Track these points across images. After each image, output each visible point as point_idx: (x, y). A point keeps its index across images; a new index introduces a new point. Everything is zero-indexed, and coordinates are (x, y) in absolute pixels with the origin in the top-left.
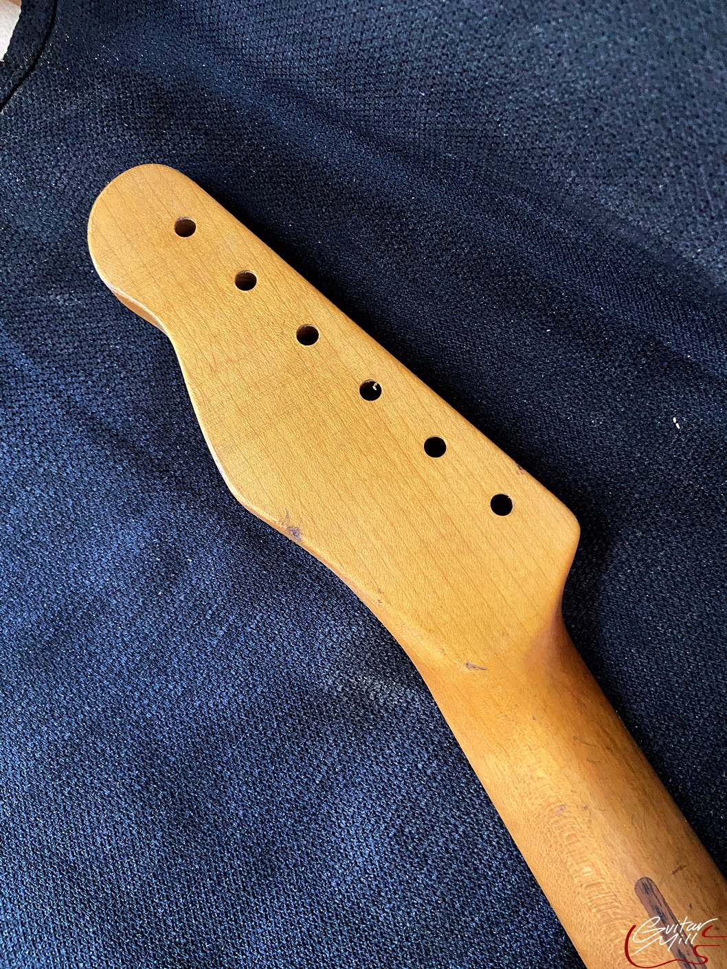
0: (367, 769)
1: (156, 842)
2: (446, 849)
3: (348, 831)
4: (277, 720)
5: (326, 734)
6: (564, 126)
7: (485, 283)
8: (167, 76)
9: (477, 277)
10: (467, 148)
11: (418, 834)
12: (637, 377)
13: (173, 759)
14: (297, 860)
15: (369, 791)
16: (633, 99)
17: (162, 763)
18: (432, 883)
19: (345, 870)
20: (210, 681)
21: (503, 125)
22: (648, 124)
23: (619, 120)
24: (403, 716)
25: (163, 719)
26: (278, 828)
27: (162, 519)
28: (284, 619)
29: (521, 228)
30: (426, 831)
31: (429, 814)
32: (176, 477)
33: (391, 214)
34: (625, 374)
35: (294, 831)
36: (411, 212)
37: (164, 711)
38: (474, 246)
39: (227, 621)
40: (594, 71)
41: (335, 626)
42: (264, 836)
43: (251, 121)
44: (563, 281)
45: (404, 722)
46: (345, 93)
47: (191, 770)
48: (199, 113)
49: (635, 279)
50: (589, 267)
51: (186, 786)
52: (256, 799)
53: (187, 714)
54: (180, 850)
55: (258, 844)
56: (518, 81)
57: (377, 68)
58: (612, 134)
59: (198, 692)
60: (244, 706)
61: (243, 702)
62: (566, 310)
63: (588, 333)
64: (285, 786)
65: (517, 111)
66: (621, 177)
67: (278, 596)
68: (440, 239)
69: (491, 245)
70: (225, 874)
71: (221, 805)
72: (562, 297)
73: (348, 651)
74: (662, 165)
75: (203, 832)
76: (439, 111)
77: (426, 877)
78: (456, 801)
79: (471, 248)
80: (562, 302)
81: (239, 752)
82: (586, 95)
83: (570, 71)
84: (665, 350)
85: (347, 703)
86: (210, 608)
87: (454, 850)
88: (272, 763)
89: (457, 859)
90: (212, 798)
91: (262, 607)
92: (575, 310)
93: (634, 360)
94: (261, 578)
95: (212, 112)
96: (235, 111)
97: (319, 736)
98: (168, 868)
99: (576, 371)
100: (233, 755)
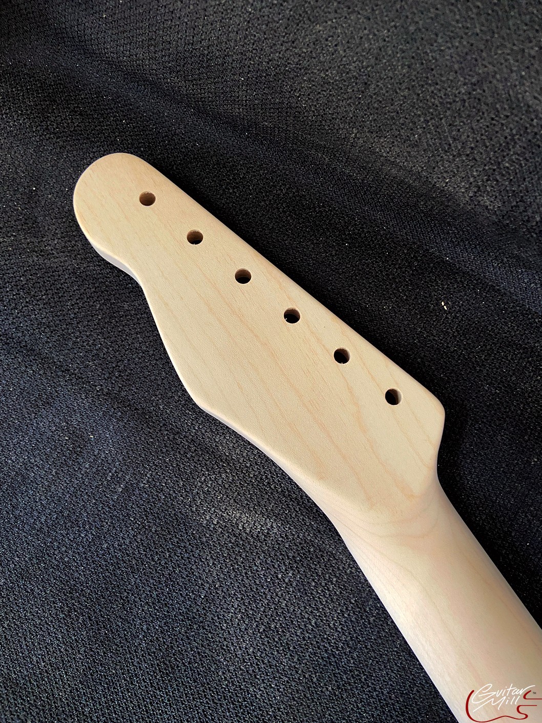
0: (239, 583)
1: (80, 656)
2: (304, 638)
3: (229, 632)
4: (168, 551)
5: (206, 559)
6: (345, 97)
7: (299, 213)
8: (49, 75)
9: (293, 210)
10: (278, 117)
11: (281, 628)
12: (413, 274)
13: (89, 591)
14: (191, 659)
15: (242, 599)
16: (391, 74)
17: (80, 595)
18: (295, 664)
19: (228, 661)
20: (114, 527)
21: (302, 98)
22: (403, 91)
23: (382, 90)
24: (265, 540)
25: (78, 561)
26: (175, 636)
27: (67, 407)
28: (169, 474)
29: (322, 174)
30: (287, 625)
31: (289, 613)
32: (76, 374)
33: (226, 168)
34: (403, 273)
35: (187, 637)
36: (241, 166)
37: (79, 555)
38: (289, 188)
39: (124, 480)
40: (361, 55)
41: (209, 475)
42: (164, 642)
43: (115, 104)
44: (356, 209)
45: (266, 544)
46: (185, 82)
47: (104, 598)
48: (75, 99)
49: (406, 207)
50: (373, 199)
51: (100, 611)
52: (156, 615)
53: (97, 555)
54: (100, 660)
55: (160, 649)
56: (309, 66)
57: (207, 62)
58: (378, 100)
59: (105, 537)
60: (142, 544)
61: (141, 540)
62: (359, 230)
63: (375, 246)
64: (178, 603)
65: (310, 87)
66: (388, 132)
67: (163, 457)
68: (264, 184)
69: (302, 187)
70: (136, 675)
71: (129, 623)
72: (356, 221)
73: (220, 492)
74: (416, 120)
75: (116, 645)
76: (255, 91)
77: (289, 660)
78: (308, 601)
79: (287, 190)
80: (355, 224)
81: (141, 580)
82: (357, 73)
83: (345, 56)
84: (431, 255)
85: (222, 533)
86: (110, 472)
87: (309, 638)
88: (167, 586)
89: (312, 644)
90: (121, 618)
91: (151, 467)
92: (365, 230)
93: (409, 263)
94: (149, 444)
95: (85, 98)
96: (102, 97)
97: (202, 561)
98: (91, 675)
99: (370, 273)
100: (135, 583)
